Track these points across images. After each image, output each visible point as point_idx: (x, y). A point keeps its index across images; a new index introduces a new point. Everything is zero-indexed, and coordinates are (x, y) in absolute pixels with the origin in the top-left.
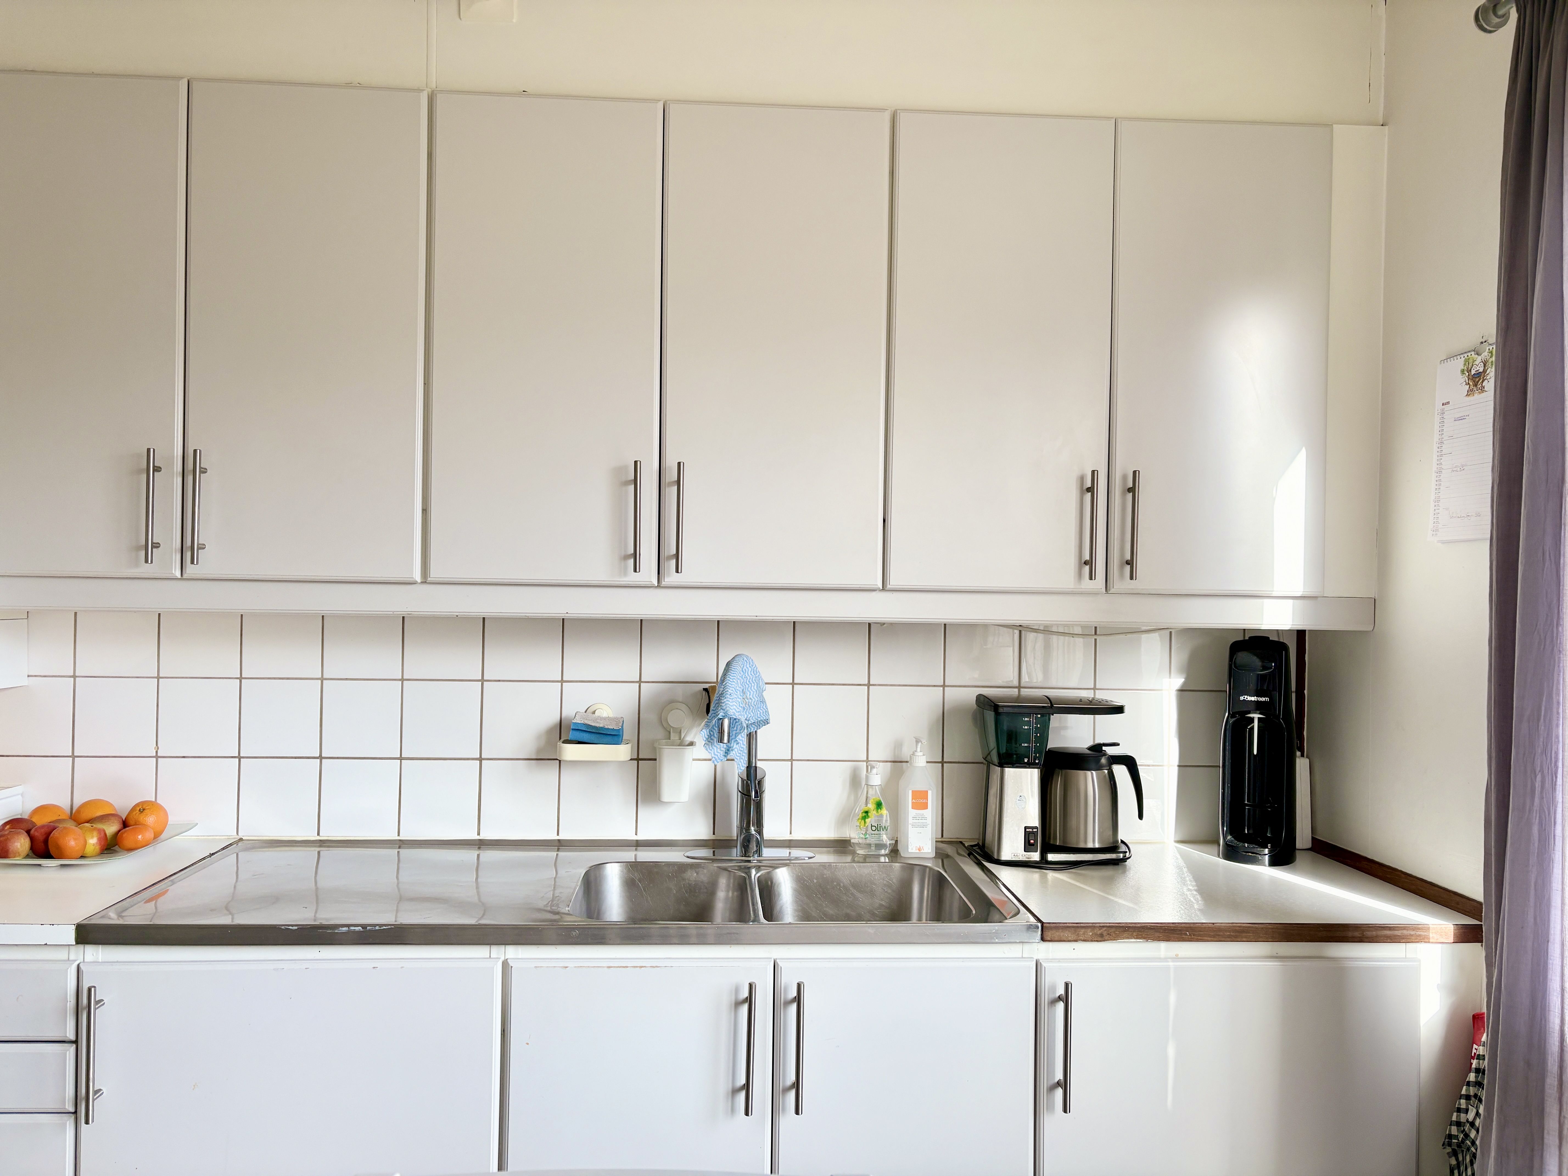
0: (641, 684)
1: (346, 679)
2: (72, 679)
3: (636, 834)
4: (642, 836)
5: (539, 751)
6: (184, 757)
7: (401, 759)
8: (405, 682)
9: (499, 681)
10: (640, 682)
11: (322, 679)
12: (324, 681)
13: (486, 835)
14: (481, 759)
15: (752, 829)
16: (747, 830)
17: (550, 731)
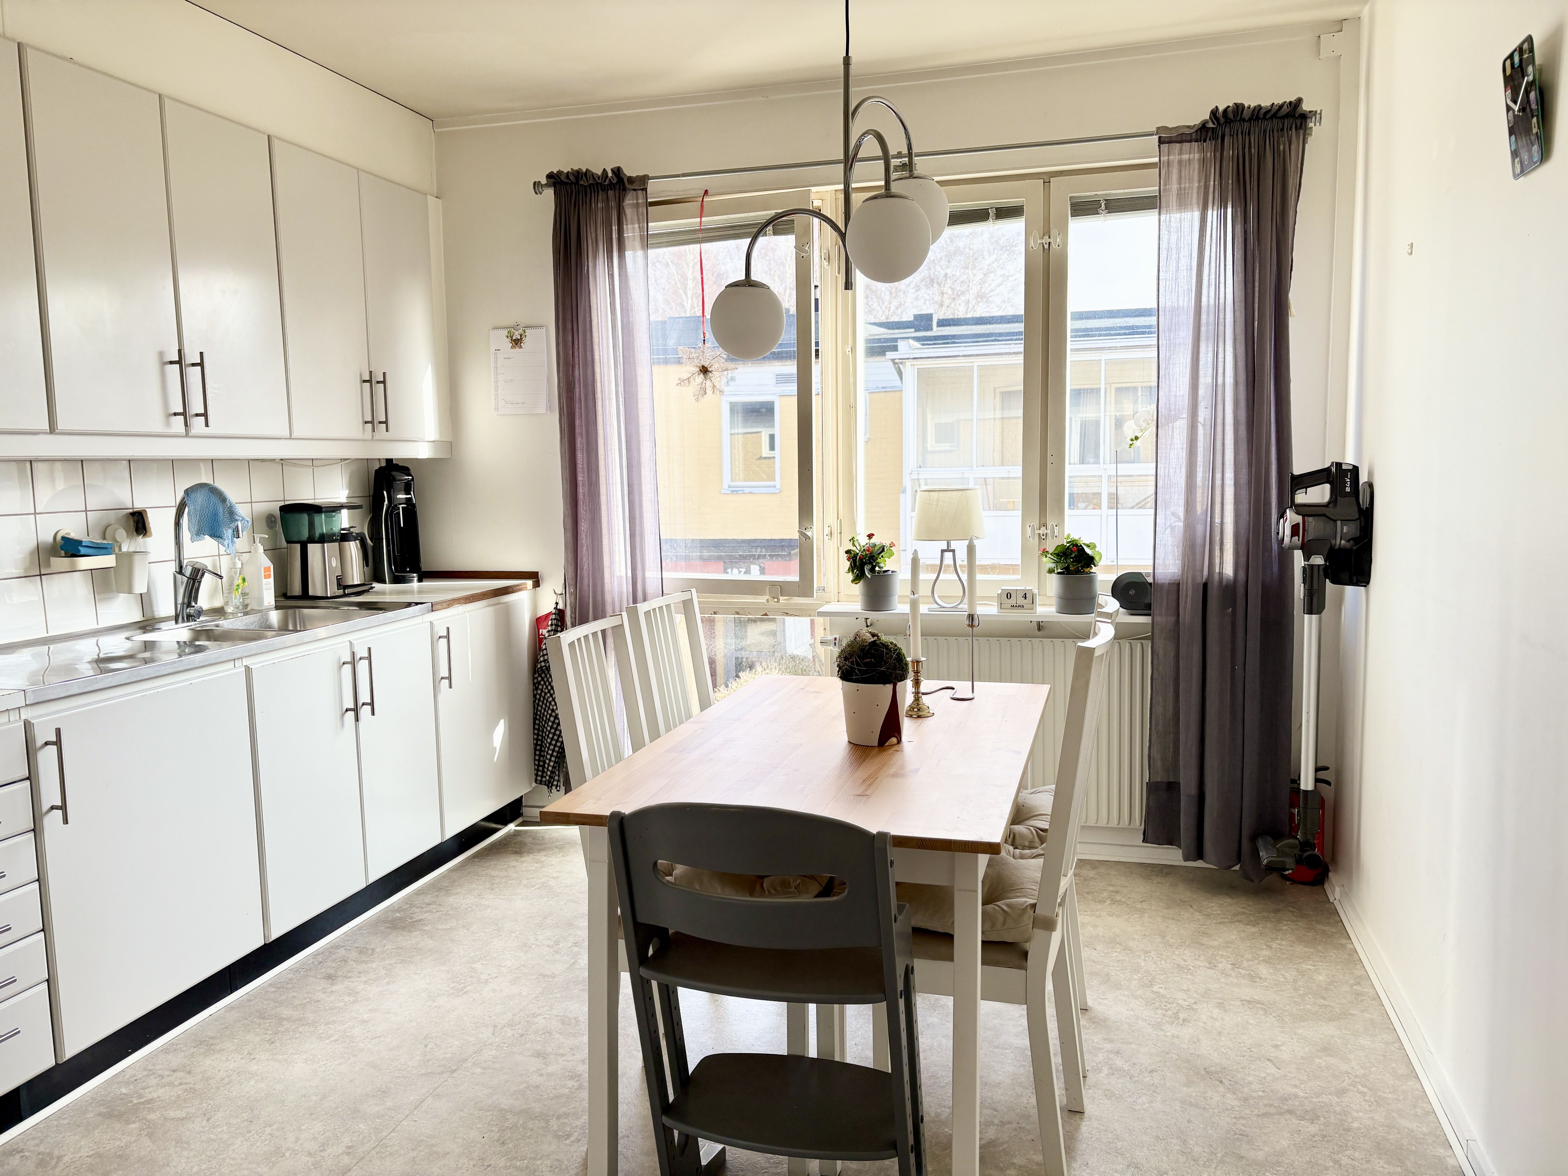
0: (87, 512)
3: (97, 626)
5: (26, 570)
15: (193, 604)
16: (189, 605)
17: (31, 553)
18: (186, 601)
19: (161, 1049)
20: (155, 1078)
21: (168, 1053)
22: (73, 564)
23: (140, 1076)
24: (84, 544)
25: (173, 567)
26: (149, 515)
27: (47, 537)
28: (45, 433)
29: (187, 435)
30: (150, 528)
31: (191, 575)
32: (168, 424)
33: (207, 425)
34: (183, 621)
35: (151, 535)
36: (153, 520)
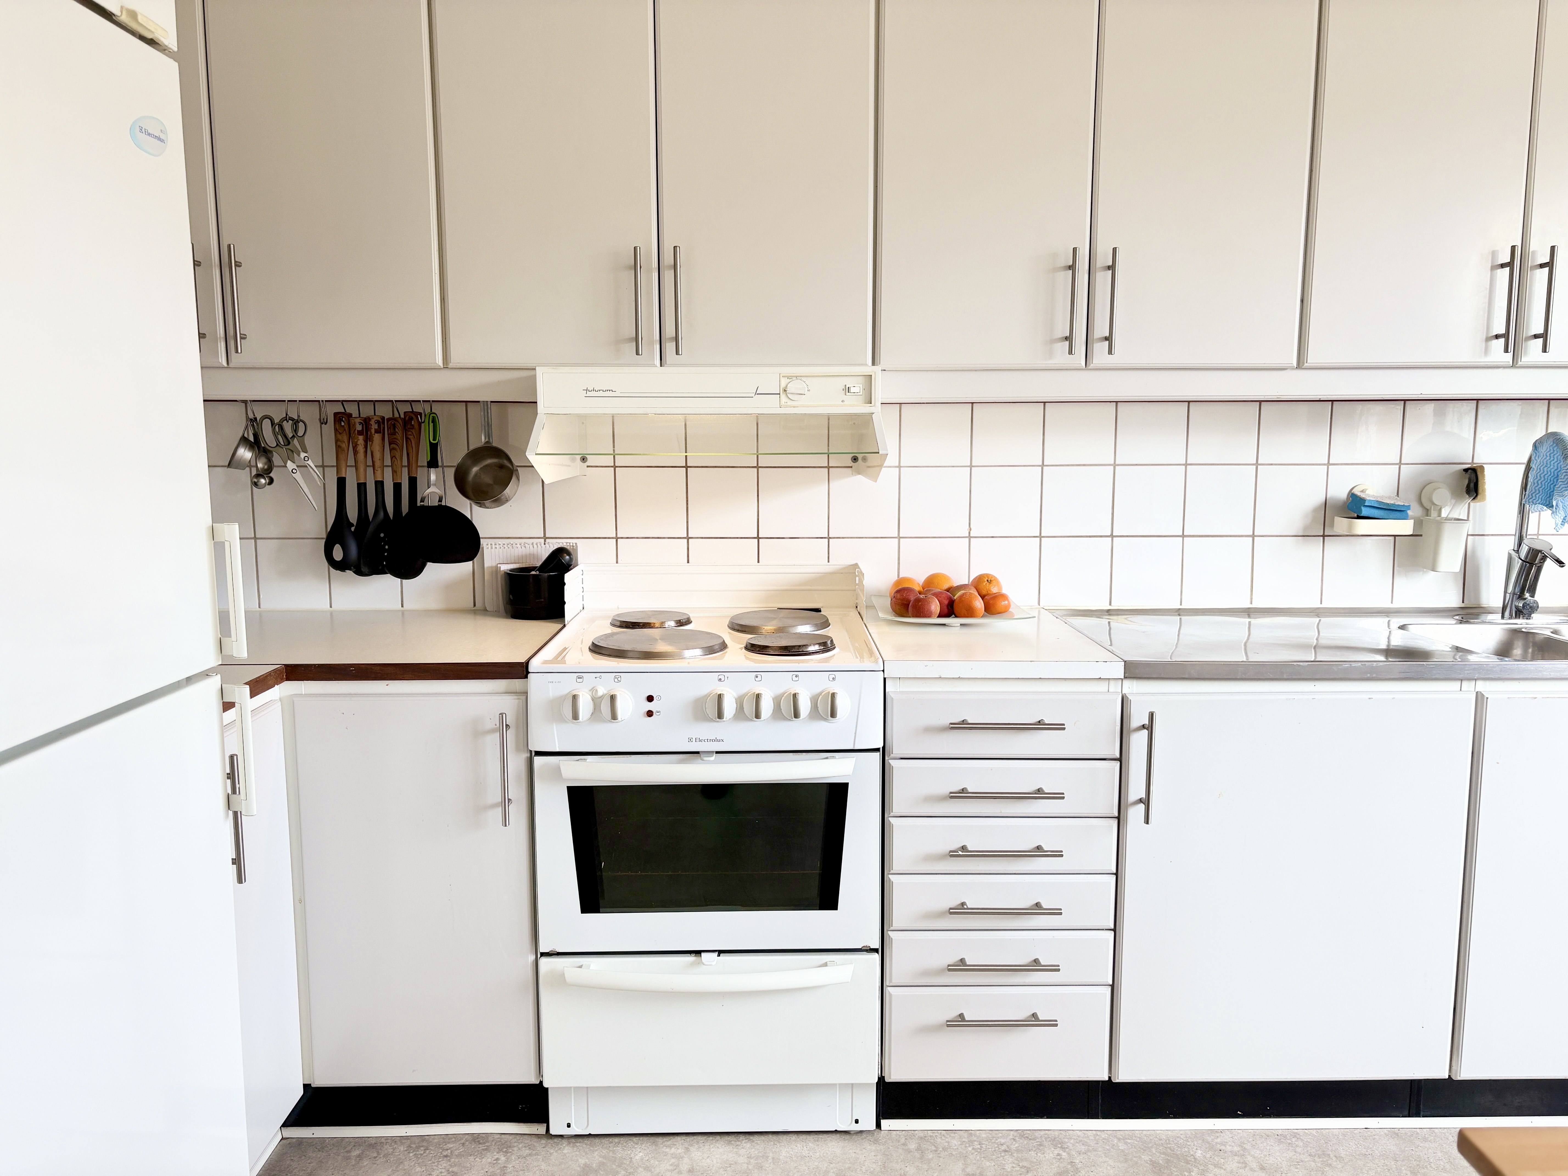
0: (1401, 466)
1: (1136, 465)
2: (898, 469)
3: (1392, 603)
4: (1397, 605)
5: (1306, 528)
6: (993, 537)
7: (1183, 536)
8: (1188, 466)
9: (1272, 464)
10: (1400, 464)
11: (1115, 465)
12: (1116, 467)
13: (1258, 604)
14: (1253, 536)
15: (1527, 595)
16: (1521, 597)
17: (1316, 510)
18: (1517, 590)
19: (1280, 1132)
20: (1238, 1162)
21: (1280, 1142)
22: (1350, 527)
23: (1229, 1148)
24: (1366, 504)
25: (1510, 543)
26: (1486, 472)
27: (1340, 493)
28: (1292, 368)
29: (1514, 365)
30: (1484, 490)
31: (1526, 557)
32: (1487, 351)
33: (1545, 350)
34: (1511, 617)
35: (1484, 499)
36: (1490, 481)
